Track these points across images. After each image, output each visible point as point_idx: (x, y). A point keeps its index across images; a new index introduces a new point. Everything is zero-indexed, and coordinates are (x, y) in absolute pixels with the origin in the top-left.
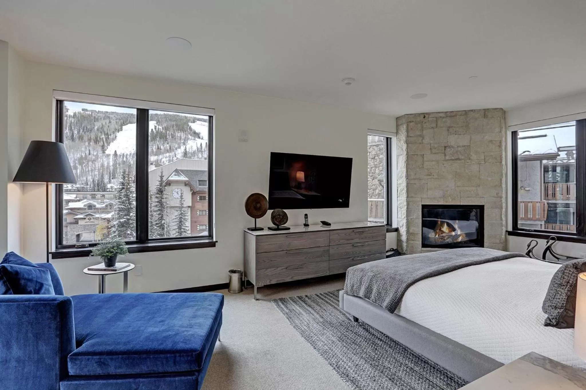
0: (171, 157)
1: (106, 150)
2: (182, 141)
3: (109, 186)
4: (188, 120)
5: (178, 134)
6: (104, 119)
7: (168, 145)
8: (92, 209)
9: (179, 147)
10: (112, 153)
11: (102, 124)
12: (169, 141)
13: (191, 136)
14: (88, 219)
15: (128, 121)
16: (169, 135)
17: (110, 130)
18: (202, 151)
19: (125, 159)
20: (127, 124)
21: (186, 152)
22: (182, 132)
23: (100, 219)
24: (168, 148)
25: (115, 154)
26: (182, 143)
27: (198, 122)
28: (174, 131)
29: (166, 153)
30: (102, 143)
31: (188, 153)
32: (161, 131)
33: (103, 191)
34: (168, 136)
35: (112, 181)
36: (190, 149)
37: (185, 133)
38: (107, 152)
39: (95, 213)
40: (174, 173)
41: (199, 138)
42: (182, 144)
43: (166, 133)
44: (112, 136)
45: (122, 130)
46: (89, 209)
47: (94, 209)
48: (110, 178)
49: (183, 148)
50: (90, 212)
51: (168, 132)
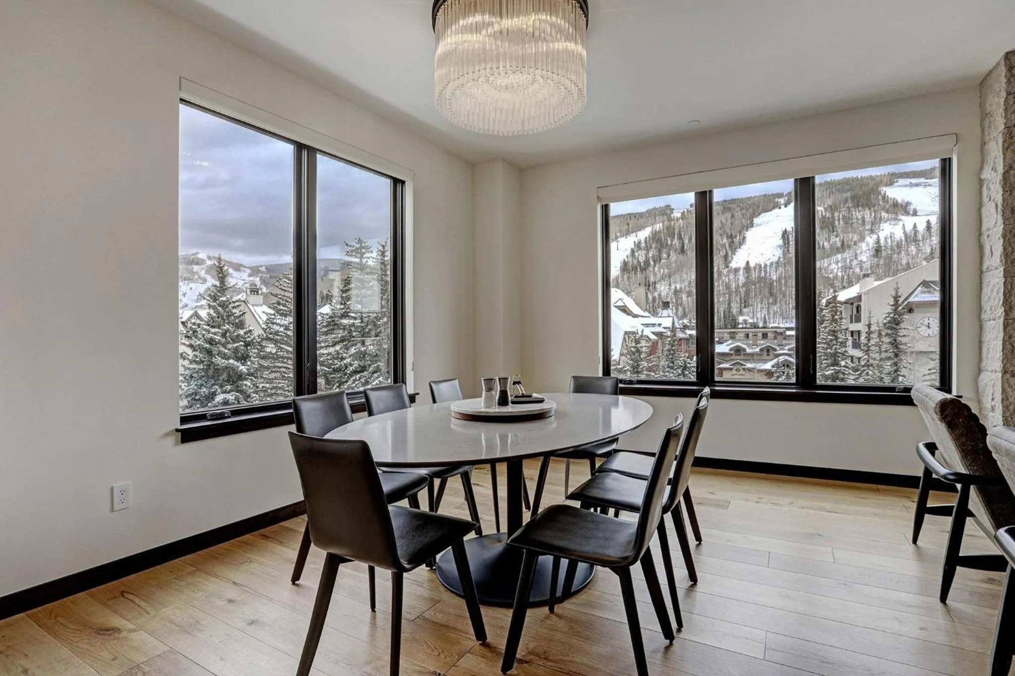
0: (848, 261)
1: (730, 262)
2: (868, 227)
3: (741, 319)
4: (878, 183)
5: (857, 214)
6: (723, 213)
7: (838, 239)
8: (740, 355)
9: (862, 239)
10: (742, 265)
11: (721, 222)
12: (839, 231)
13: (887, 212)
14: (736, 370)
15: (760, 209)
16: (839, 220)
17: (734, 230)
18: (919, 241)
19: (763, 274)
20: (759, 215)
21: (880, 247)
22: (867, 209)
23: (756, 371)
24: (839, 244)
25: (747, 267)
26: (868, 230)
27: (902, 181)
28: (849, 211)
29: (836, 254)
30: (724, 251)
31: (883, 248)
32: (822, 215)
33: (732, 328)
34: (837, 223)
35: (745, 310)
36: (889, 241)
37: (872, 209)
38: (733, 265)
39: (745, 360)
40: (920, 288)
41: (907, 213)
42: (867, 232)
43: (833, 217)
44: (738, 237)
45: (752, 227)
46: (735, 355)
47: (744, 355)
48: (741, 306)
49: (870, 240)
50: (738, 359)
51: (836, 214)
